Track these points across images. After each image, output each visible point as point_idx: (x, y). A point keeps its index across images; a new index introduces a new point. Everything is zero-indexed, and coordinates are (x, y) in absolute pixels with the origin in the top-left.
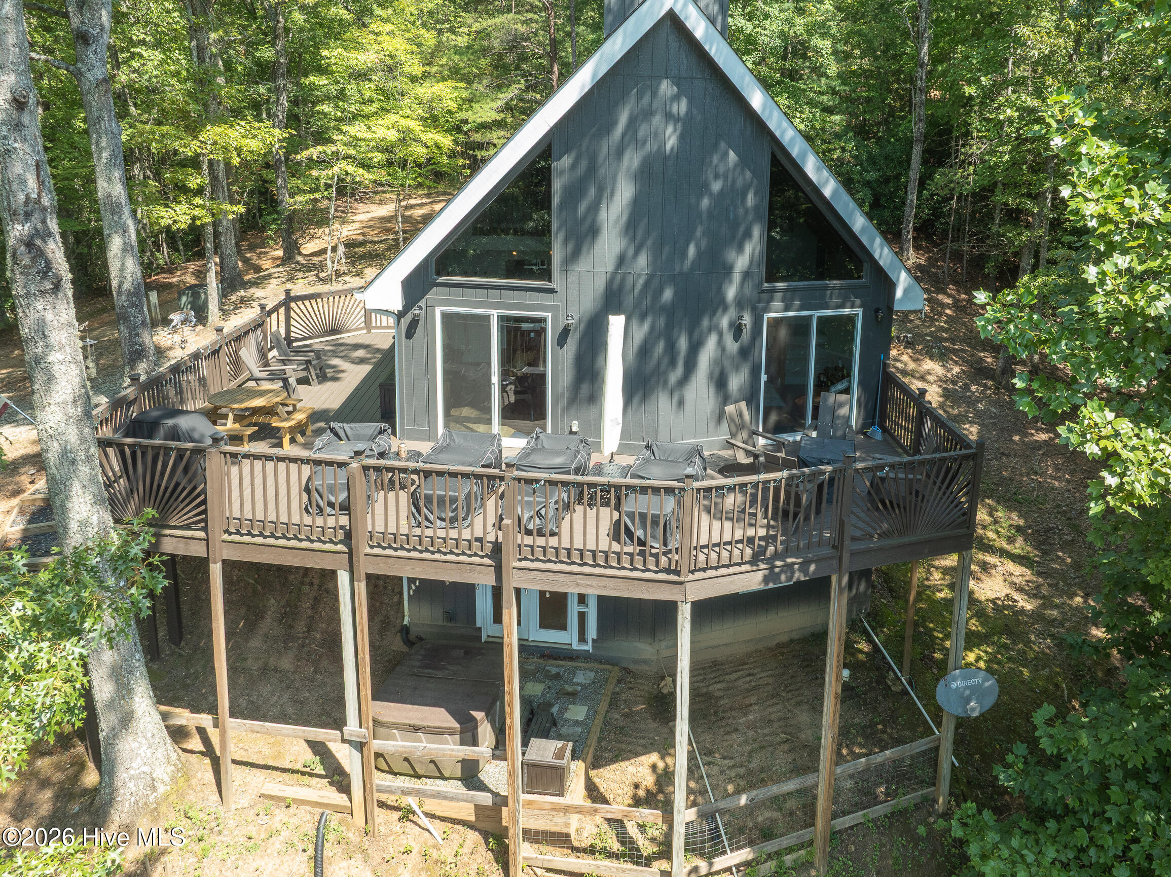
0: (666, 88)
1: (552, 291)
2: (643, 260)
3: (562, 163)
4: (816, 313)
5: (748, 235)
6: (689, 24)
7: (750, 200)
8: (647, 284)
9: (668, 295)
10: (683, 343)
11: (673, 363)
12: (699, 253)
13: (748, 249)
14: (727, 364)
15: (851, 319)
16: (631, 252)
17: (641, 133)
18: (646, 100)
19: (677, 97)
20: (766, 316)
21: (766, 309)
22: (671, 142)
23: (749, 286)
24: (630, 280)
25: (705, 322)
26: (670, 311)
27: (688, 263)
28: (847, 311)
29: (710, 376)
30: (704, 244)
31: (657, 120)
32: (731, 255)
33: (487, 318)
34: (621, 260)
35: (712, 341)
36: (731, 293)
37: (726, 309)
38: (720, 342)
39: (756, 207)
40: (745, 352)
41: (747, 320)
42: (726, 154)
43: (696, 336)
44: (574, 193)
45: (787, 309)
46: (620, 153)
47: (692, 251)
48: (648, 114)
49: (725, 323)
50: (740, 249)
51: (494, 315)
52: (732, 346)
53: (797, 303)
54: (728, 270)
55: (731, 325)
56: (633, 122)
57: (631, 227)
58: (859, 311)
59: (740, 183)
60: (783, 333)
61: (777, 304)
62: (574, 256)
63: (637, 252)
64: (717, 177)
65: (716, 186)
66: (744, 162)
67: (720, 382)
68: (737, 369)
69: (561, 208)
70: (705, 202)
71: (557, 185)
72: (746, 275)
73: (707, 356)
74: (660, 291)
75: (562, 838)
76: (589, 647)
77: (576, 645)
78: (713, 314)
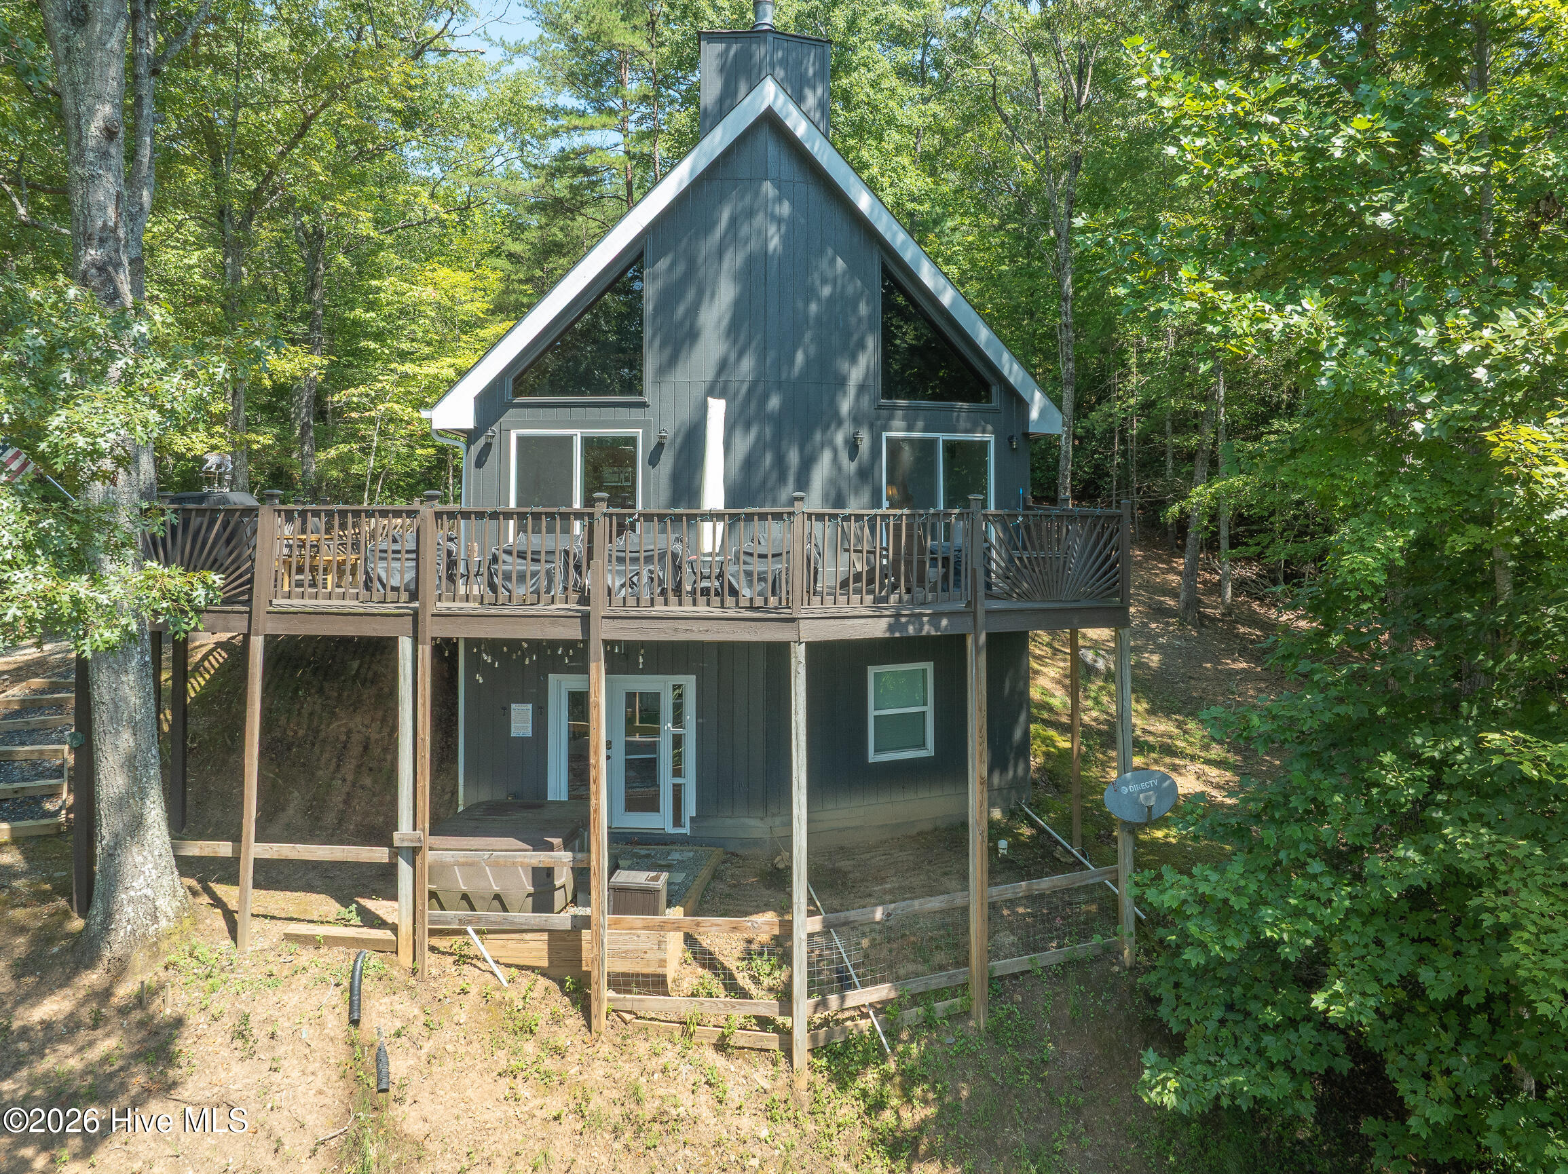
0: (768, 188)
1: (644, 405)
2: (747, 365)
3: (655, 270)
4: (942, 437)
5: (861, 345)
6: (789, 123)
7: (863, 309)
8: (750, 392)
9: (774, 402)
10: (793, 457)
11: (782, 479)
12: (808, 362)
13: (862, 362)
14: (844, 485)
15: (984, 445)
16: (732, 357)
17: (744, 232)
18: (747, 199)
19: (779, 200)
20: (884, 435)
21: (886, 428)
22: (774, 243)
23: (866, 401)
25: (818, 437)
26: (778, 421)
27: (796, 371)
28: (978, 437)
29: (825, 497)
30: (812, 350)
31: (759, 219)
32: (844, 366)
33: (569, 439)
34: (723, 366)
35: (826, 457)
36: (846, 405)
37: (840, 423)
38: (835, 460)
39: (870, 317)
40: (865, 474)
41: (863, 437)
42: (832, 262)
43: (809, 448)
44: (669, 297)
45: (910, 428)
46: (720, 254)
47: (800, 357)
48: (750, 213)
49: (839, 439)
50: (854, 360)
51: (578, 435)
52: (848, 464)
53: (920, 424)
54: (842, 382)
55: (846, 442)
56: (734, 222)
58: (990, 438)
59: (850, 290)
60: (907, 455)
61: (898, 423)
62: (670, 364)
63: (740, 355)
64: (824, 281)
65: (826, 291)
66: (854, 269)
68: (856, 490)
69: (654, 317)
70: (813, 307)
71: (650, 291)
72: (862, 388)
73: (821, 473)
74: (765, 397)
75: (656, 984)
76: (686, 830)
77: (670, 829)
78: (826, 428)
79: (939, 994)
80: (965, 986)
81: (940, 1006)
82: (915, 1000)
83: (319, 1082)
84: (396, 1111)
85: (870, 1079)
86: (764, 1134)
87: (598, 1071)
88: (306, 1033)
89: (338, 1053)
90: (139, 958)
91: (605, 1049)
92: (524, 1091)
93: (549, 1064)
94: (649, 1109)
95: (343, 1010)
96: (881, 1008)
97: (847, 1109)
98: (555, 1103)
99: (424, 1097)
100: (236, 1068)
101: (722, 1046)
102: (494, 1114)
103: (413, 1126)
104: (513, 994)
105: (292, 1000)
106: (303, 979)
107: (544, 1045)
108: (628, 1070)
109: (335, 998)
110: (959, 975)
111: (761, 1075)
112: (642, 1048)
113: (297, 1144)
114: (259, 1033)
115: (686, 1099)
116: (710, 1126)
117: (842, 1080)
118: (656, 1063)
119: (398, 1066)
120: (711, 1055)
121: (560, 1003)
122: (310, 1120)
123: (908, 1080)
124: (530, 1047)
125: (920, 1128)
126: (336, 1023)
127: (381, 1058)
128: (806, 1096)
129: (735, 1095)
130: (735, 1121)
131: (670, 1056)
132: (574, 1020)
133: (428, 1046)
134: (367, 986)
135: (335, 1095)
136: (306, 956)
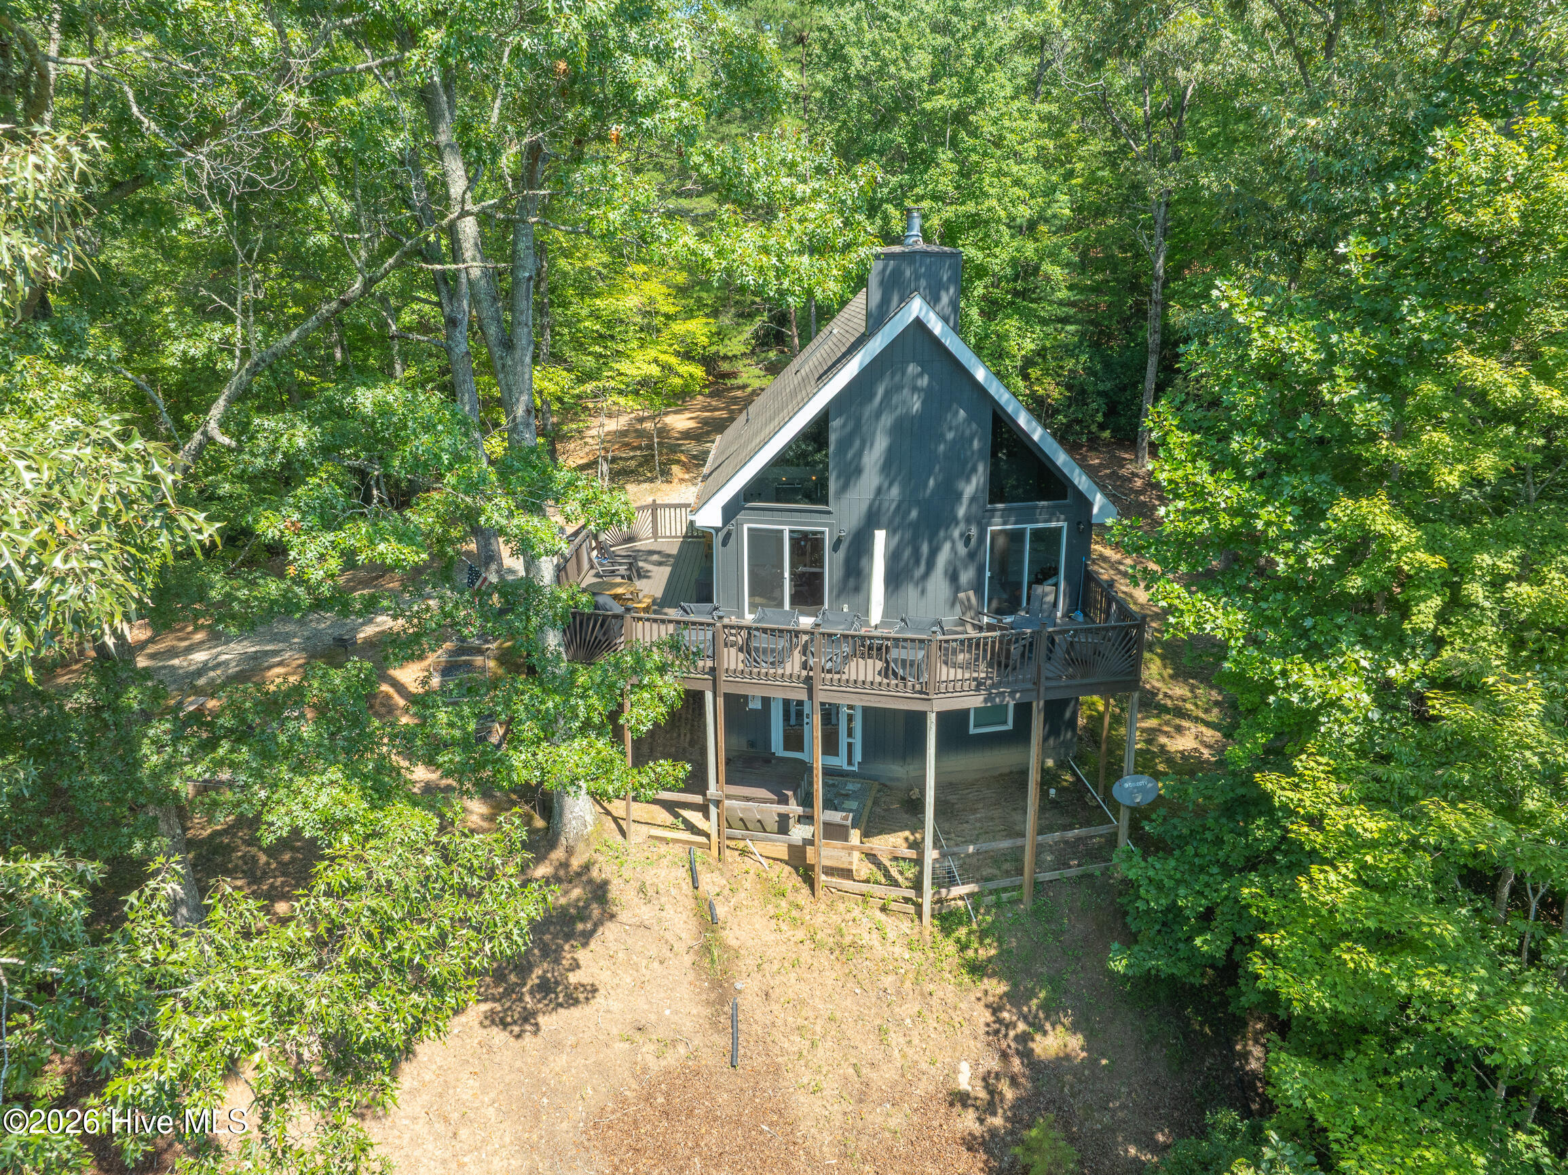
0: (912, 369)
1: (829, 513)
2: (895, 491)
3: (835, 424)
4: (1029, 526)
5: (974, 470)
6: (930, 326)
7: (976, 444)
8: (898, 507)
9: (914, 514)
10: (925, 549)
11: (917, 562)
12: (937, 485)
13: (974, 481)
14: (958, 563)
15: (1058, 529)
16: (886, 485)
17: (894, 401)
18: (897, 378)
19: (921, 375)
20: (989, 529)
21: (989, 524)
22: (917, 406)
23: (974, 508)
24: (886, 504)
25: (942, 534)
26: (915, 526)
27: (928, 491)
28: (1054, 524)
29: (946, 573)
30: (940, 478)
31: (906, 391)
32: (961, 485)
33: (782, 531)
34: (879, 491)
35: (947, 547)
36: (961, 512)
37: (957, 524)
38: (953, 549)
39: (980, 450)
40: (972, 555)
41: (974, 531)
42: (957, 412)
43: (935, 542)
44: (844, 444)
45: (1005, 523)
46: (878, 415)
47: (931, 482)
48: (899, 388)
49: (956, 534)
50: (968, 480)
51: (786, 529)
52: (962, 550)
53: (1013, 519)
54: (959, 496)
55: (962, 535)
56: (888, 394)
57: (889, 465)
58: (1064, 524)
59: (968, 432)
60: (1004, 541)
61: (997, 520)
62: (844, 488)
63: (890, 485)
64: (950, 429)
65: (950, 436)
66: (971, 417)
67: (953, 577)
68: (966, 567)
69: (835, 455)
70: (942, 448)
71: (833, 438)
72: (973, 499)
73: (943, 557)
74: (908, 512)
75: (847, 874)
76: (855, 768)
77: (845, 767)
78: (947, 528)
79: (1005, 890)
80: (1021, 887)
81: (1005, 896)
82: (991, 893)
83: (684, 917)
84: (724, 933)
85: (962, 932)
86: (907, 957)
87: (820, 919)
88: (674, 892)
89: (691, 903)
90: (581, 846)
91: (823, 907)
92: (784, 927)
93: (795, 913)
94: (847, 940)
95: (689, 880)
96: (970, 895)
97: (950, 947)
98: (800, 934)
99: (735, 927)
100: (644, 908)
101: (883, 909)
102: (772, 937)
103: (733, 943)
104: (772, 875)
105: (663, 873)
106: (665, 862)
107: (791, 903)
108: (835, 919)
109: (683, 873)
110: (1017, 880)
111: (905, 926)
112: (841, 907)
113: (680, 947)
114: (651, 892)
115: (866, 936)
116: (879, 951)
117: (947, 931)
118: (848, 917)
119: (721, 911)
120: (878, 913)
121: (797, 881)
122: (683, 936)
123: (983, 934)
124: (784, 904)
125: (989, 960)
126: (686, 887)
127: (711, 907)
128: (929, 939)
129: (891, 935)
130: (891, 949)
131: (856, 913)
132: (805, 890)
133: (733, 901)
134: (699, 867)
135: (693, 924)
136: (663, 849)
